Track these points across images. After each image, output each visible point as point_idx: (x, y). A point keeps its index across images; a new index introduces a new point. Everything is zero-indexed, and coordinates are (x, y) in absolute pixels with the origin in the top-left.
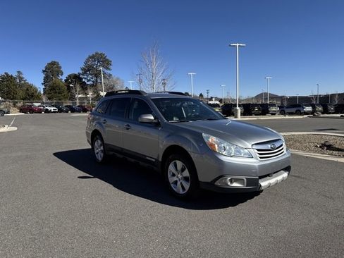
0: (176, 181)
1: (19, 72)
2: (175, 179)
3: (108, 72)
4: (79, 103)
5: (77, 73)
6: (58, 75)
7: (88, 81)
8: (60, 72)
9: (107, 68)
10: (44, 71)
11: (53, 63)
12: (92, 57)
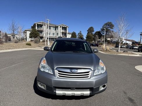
1: (80, 31)
3: (111, 30)
4: (97, 43)
5: (99, 31)
6: (92, 32)
8: (93, 31)
9: (112, 28)
10: (88, 31)
11: (91, 28)
12: (106, 24)
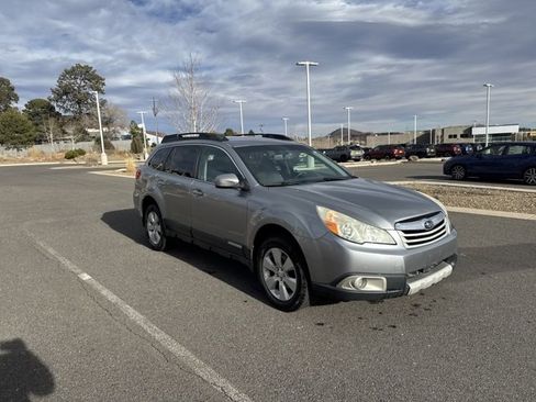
0: (278, 282)
2: (275, 279)
7: (66, 111)
